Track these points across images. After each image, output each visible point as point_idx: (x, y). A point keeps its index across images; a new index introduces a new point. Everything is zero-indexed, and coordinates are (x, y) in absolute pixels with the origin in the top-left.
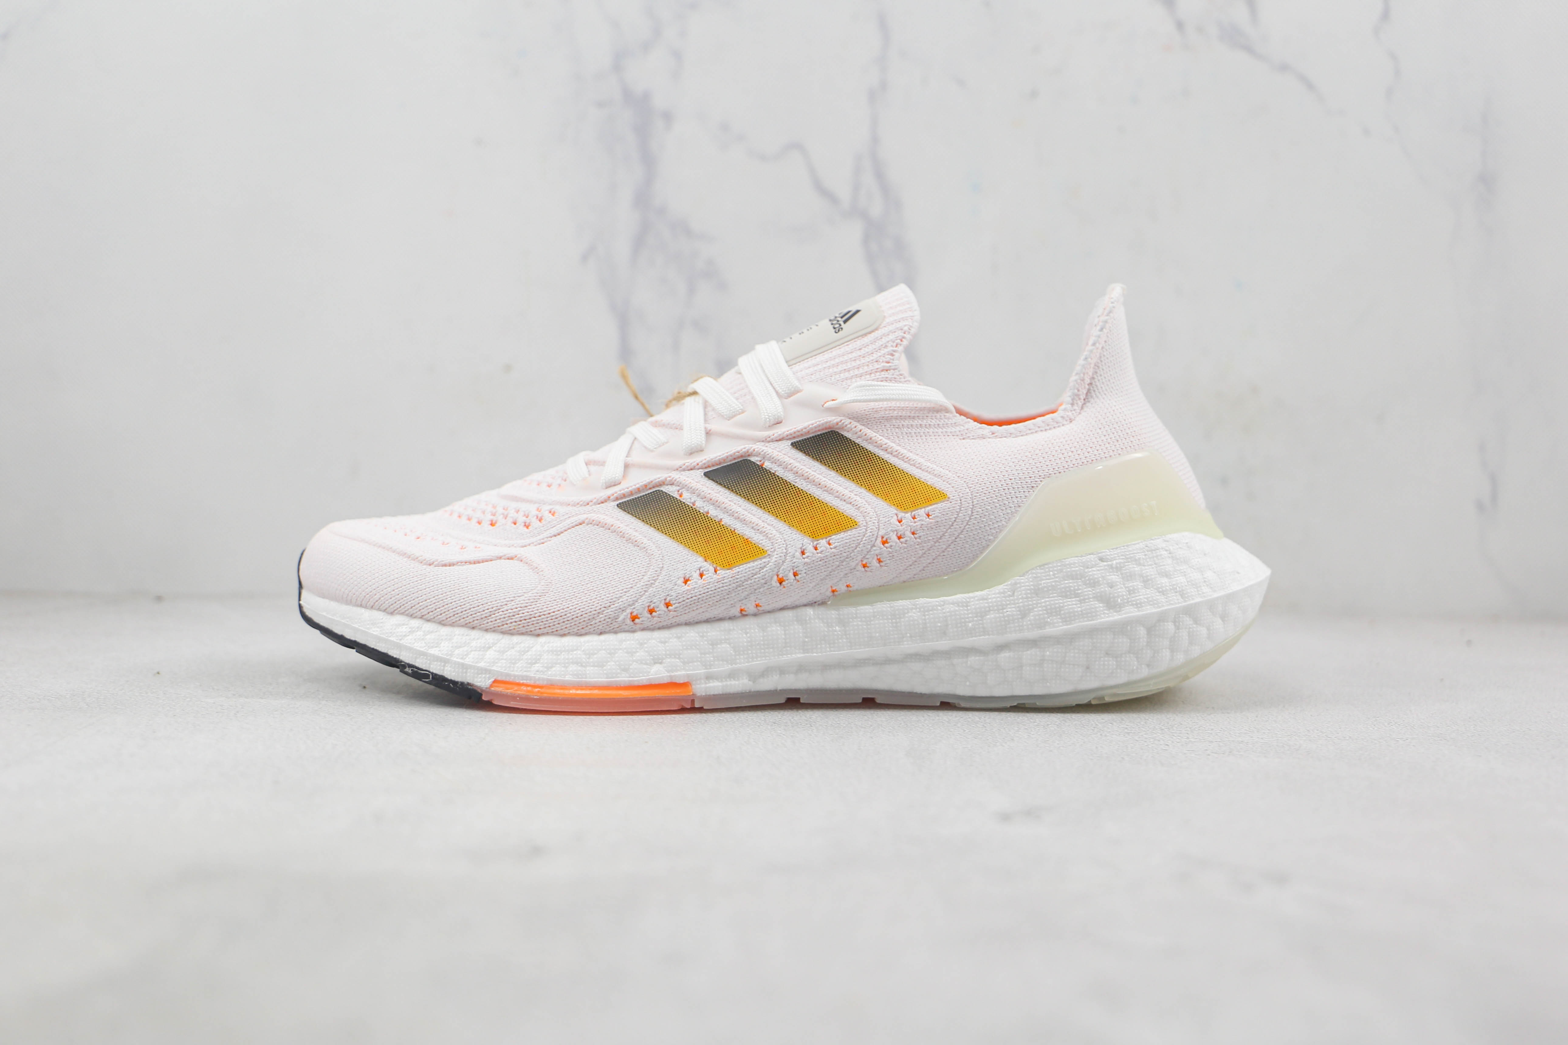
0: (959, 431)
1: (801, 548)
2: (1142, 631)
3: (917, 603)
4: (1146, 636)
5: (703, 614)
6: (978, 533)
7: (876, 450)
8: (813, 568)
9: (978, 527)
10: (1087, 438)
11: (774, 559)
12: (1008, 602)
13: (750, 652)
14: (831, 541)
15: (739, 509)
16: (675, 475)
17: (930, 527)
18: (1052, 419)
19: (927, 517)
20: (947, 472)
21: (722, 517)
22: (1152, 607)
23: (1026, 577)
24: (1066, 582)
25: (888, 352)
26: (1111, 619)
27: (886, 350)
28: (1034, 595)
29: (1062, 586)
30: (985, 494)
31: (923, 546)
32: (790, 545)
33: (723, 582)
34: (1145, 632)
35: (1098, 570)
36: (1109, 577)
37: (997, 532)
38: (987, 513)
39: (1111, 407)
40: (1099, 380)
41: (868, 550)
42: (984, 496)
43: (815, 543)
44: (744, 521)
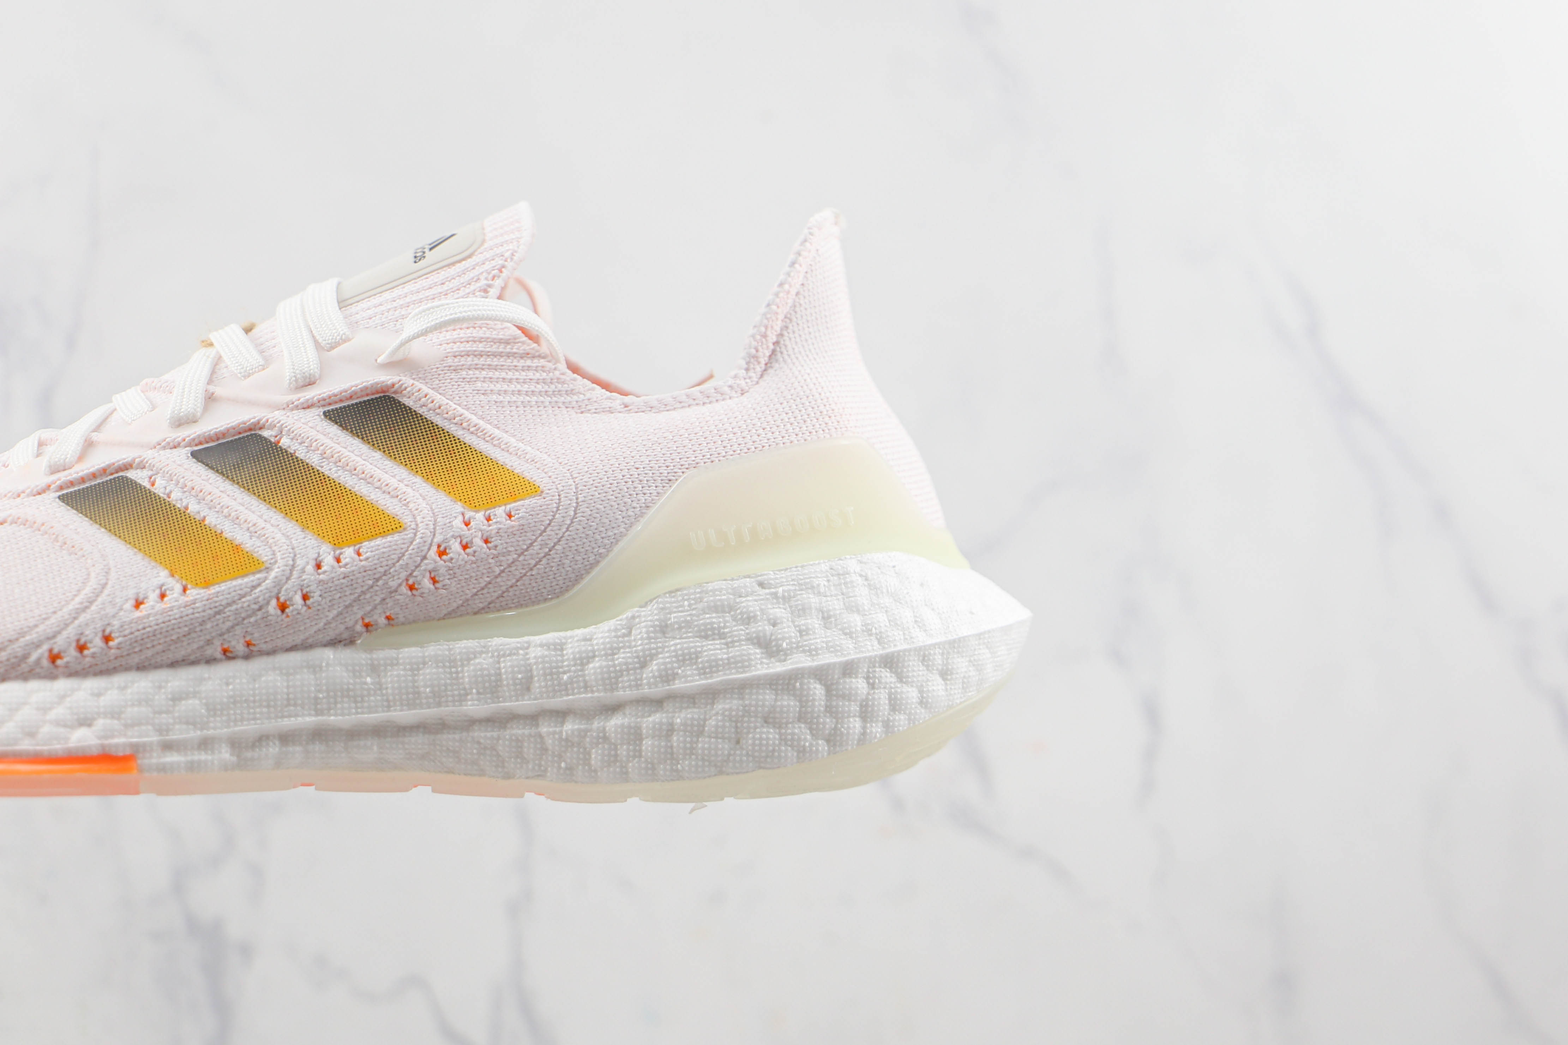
0: (577, 402)
1: (316, 560)
2: (818, 690)
3: (490, 644)
4: (823, 698)
5: (163, 654)
6: (584, 543)
7: (446, 424)
8: (332, 589)
9: (583, 535)
10: (760, 415)
11: (273, 574)
12: (621, 645)
13: (232, 712)
14: (361, 550)
15: (232, 503)
16: (149, 455)
17: (512, 532)
18: (715, 389)
19: (508, 518)
20: (545, 456)
21: (205, 514)
22: (833, 655)
23: (649, 608)
24: (708, 616)
25: (480, 287)
26: (771, 671)
27: (478, 285)
28: (659, 635)
29: (701, 622)
30: (596, 487)
31: (501, 561)
32: (300, 554)
33: (193, 606)
34: (823, 692)
35: (756, 601)
36: (771, 611)
37: (612, 543)
38: (598, 515)
39: (802, 376)
40: (790, 339)
41: (416, 564)
42: (595, 491)
43: (338, 552)
44: (236, 520)
